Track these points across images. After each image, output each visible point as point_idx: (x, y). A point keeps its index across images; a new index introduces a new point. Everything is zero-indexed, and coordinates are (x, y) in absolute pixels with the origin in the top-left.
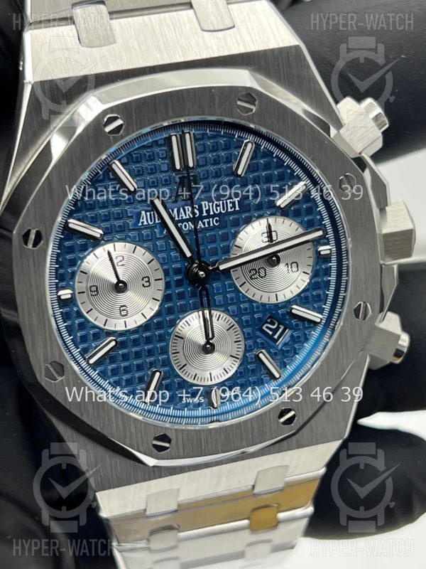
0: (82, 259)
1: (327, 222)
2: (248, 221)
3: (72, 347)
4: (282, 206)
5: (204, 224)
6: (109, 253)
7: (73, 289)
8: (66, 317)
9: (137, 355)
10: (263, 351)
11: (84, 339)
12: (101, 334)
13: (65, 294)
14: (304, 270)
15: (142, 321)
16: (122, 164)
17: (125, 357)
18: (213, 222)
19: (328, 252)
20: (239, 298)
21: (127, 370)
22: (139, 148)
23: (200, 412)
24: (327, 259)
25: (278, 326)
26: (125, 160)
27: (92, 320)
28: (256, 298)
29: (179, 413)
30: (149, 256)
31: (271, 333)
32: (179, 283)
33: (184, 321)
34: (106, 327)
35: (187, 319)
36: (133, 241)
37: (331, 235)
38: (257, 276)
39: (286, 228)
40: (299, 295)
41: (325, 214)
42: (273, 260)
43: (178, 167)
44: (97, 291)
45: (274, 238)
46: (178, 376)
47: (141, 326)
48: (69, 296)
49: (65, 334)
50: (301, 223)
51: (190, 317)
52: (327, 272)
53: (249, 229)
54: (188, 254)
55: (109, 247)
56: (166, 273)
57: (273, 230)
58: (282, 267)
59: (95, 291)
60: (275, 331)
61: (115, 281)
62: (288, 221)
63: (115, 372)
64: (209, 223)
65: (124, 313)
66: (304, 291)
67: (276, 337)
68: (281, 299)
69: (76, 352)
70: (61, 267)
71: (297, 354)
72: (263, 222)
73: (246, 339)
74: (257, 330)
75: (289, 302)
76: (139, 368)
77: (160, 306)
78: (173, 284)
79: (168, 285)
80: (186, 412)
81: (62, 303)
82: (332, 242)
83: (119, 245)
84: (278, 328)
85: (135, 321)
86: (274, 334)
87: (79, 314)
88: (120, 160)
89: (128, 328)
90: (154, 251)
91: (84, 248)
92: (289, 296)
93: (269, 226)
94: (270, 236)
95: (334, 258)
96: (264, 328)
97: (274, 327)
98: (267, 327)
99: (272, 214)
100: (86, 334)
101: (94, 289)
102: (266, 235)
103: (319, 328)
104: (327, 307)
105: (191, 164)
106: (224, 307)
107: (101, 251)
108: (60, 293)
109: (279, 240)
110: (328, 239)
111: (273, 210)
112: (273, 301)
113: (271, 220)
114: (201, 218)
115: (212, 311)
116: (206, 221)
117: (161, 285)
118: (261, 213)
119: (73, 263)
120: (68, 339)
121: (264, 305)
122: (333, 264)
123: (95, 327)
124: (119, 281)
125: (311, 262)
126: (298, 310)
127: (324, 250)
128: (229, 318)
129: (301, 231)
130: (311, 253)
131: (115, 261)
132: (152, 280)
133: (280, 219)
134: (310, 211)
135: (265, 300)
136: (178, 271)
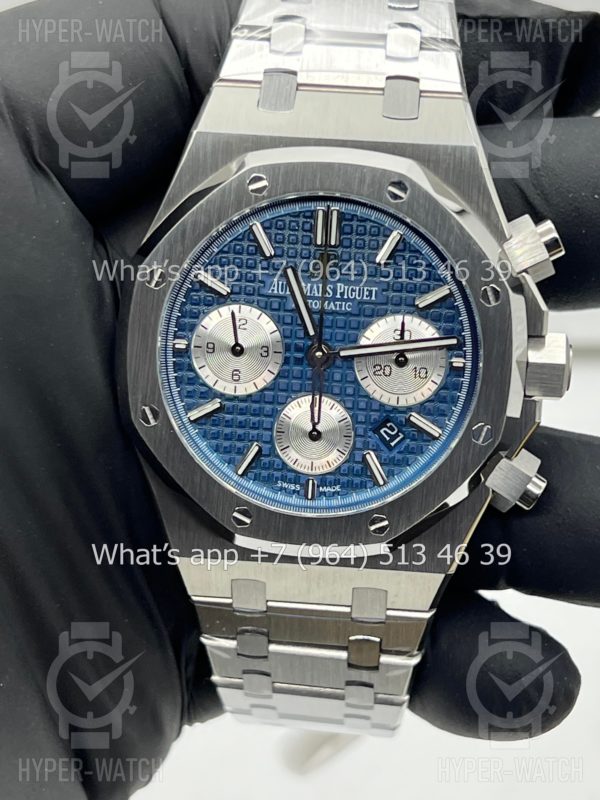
0: (206, 314)
1: (467, 333)
2: (383, 314)
3: (178, 401)
4: (421, 306)
5: (336, 306)
6: (233, 314)
7: (190, 340)
8: (177, 367)
9: (241, 425)
10: (372, 453)
11: (190, 395)
12: (209, 394)
13: (181, 344)
14: (433, 378)
15: (252, 390)
16: (264, 228)
17: (228, 424)
18: (346, 307)
19: (462, 365)
20: (359, 392)
21: (227, 437)
22: (285, 215)
23: (294, 500)
24: (460, 371)
25: (397, 433)
26: (267, 224)
27: (203, 377)
28: (377, 396)
29: (271, 495)
30: (272, 326)
31: (388, 439)
32: (299, 361)
33: (295, 402)
34: (215, 387)
35: (299, 400)
36: (259, 307)
37: (468, 348)
38: (381, 372)
39: (422, 329)
40: (422, 404)
41: (466, 324)
42: (401, 360)
43: (319, 242)
44: (214, 348)
45: (407, 338)
46: (278, 456)
47: (250, 396)
48: (184, 347)
49: (173, 384)
50: (438, 329)
51: (303, 398)
52: (458, 387)
53: (382, 322)
54: (312, 333)
55: (235, 307)
56: (287, 348)
57: (406, 328)
58: (409, 368)
59: (212, 348)
60: (393, 438)
61: (233, 343)
62: (425, 324)
63: (216, 436)
64: (341, 306)
65: (236, 378)
66: (429, 401)
67: (393, 444)
68: (403, 403)
69: (180, 405)
70: (183, 316)
71: (409, 465)
72: (399, 318)
73: (356, 435)
74: (371, 430)
75: (410, 409)
76: (240, 439)
77: (275, 379)
78: (292, 360)
79: (286, 361)
80: (280, 497)
81: (177, 353)
82: (469, 356)
83: (246, 308)
84: (397, 435)
85: (246, 388)
86: (392, 440)
87: (191, 368)
88: (262, 224)
89: (238, 393)
90: (278, 321)
91: (209, 304)
92: (411, 402)
93: (403, 324)
94: (402, 335)
95: (468, 373)
96: (382, 431)
97: (393, 433)
98: (385, 432)
99: (409, 313)
100: (194, 389)
101: (211, 346)
102: (399, 332)
103: (438, 444)
104: (451, 424)
105: (333, 243)
106: (340, 397)
107: (225, 311)
108: (177, 341)
109: (413, 338)
110: (465, 352)
111: (412, 309)
112: (393, 403)
113: (408, 318)
114: (334, 300)
115: (323, 398)
116: (338, 303)
117: (280, 359)
118: (397, 308)
119: (196, 316)
120: (175, 390)
121: (382, 405)
122: (466, 380)
123: (204, 385)
124: (237, 344)
125: (442, 372)
126: (416, 419)
127: (458, 362)
128: (342, 410)
129: (437, 336)
130: (443, 362)
131: (238, 324)
132: (271, 352)
133: (417, 320)
134: (451, 319)
135: (384, 400)
136: (298, 349)
